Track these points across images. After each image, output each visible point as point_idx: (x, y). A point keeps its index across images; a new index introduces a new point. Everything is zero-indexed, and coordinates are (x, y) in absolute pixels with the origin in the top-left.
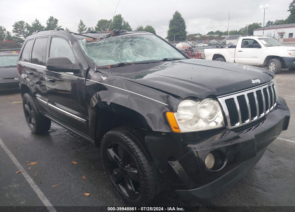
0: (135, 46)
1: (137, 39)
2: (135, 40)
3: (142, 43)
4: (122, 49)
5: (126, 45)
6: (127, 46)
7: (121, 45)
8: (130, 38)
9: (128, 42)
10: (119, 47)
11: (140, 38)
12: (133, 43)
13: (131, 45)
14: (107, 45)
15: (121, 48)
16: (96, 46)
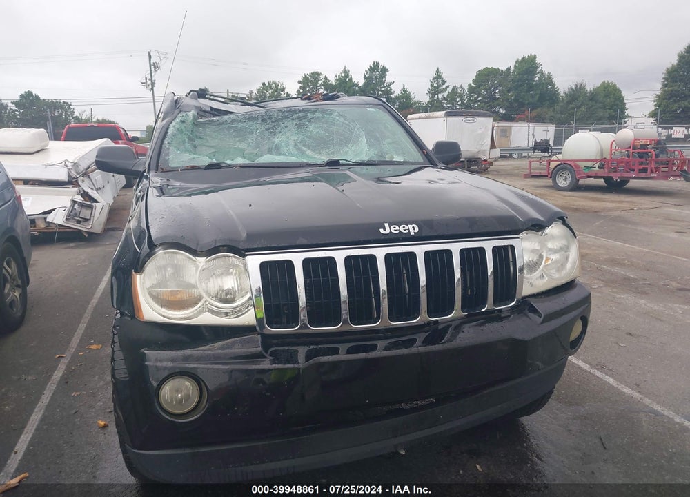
0: (308, 129)
1: (317, 115)
2: (310, 116)
3: (327, 123)
4: (274, 135)
5: (286, 127)
6: (286, 129)
7: (274, 126)
8: (300, 111)
9: (293, 120)
10: (268, 130)
11: (324, 111)
12: (305, 122)
13: (299, 126)
14: (240, 125)
15: (272, 133)
16: (214, 127)
